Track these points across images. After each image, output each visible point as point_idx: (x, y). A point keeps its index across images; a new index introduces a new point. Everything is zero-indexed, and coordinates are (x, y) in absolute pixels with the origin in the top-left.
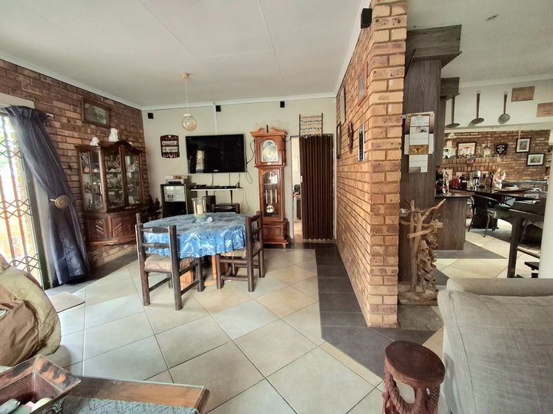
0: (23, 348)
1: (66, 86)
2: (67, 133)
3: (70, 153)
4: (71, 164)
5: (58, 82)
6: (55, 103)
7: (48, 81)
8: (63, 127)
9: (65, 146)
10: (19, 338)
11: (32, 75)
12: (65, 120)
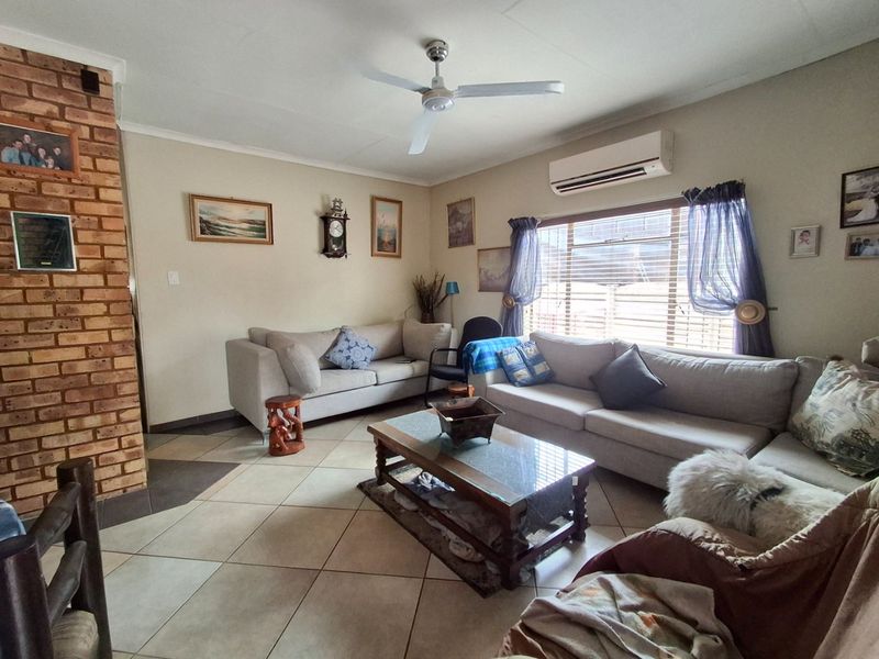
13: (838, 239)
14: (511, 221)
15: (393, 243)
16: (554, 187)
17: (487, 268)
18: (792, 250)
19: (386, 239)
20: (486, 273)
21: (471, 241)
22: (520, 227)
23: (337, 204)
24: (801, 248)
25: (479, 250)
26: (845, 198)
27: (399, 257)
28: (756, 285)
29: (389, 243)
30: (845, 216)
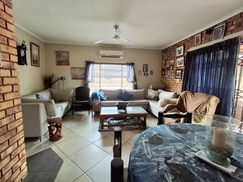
13: (143, 73)
14: (86, 61)
15: (37, 61)
16: (100, 56)
17: (75, 73)
18: (139, 74)
19: (35, 59)
20: (75, 74)
21: (68, 64)
22: (88, 63)
23: (24, 43)
24: (140, 74)
25: (72, 68)
26: (143, 68)
27: (39, 66)
28: (135, 79)
29: (36, 61)
30: (143, 70)
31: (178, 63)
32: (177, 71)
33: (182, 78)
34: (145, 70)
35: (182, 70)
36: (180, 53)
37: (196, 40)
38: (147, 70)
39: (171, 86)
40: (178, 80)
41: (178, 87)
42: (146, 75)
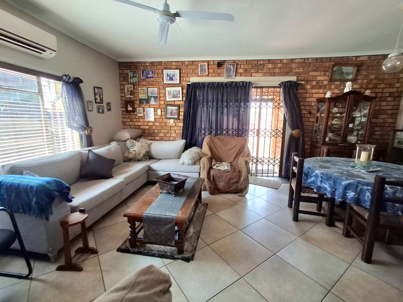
0: (232, 186)
1: (321, 60)
2: (314, 91)
3: (313, 104)
4: (312, 111)
5: (317, 59)
6: (311, 74)
7: (310, 61)
8: (313, 87)
9: (310, 100)
10: (232, 182)
11: (300, 61)
12: (314, 83)
18: (88, 109)
24: (90, 108)
30: (96, 99)
31: (169, 94)
32: (168, 107)
33: (181, 117)
34: (98, 101)
35: (179, 106)
36: (171, 79)
37: (200, 69)
38: (101, 101)
39: (156, 131)
40: (172, 121)
41: (173, 132)
42: (101, 111)
